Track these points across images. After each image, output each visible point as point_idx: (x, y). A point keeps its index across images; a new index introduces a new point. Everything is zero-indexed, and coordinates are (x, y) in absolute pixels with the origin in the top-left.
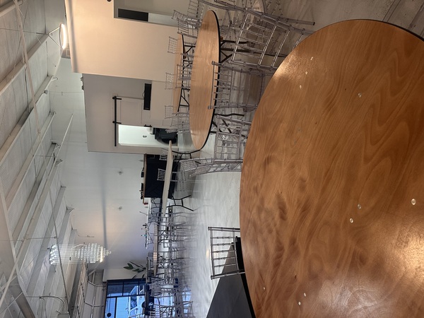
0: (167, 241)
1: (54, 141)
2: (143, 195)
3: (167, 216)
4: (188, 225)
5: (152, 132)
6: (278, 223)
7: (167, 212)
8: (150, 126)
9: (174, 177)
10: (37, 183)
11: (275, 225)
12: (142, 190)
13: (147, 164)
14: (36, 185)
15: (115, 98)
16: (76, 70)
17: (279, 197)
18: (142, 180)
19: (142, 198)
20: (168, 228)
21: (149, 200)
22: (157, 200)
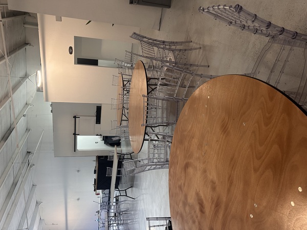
0: (115, 225)
1: (29, 151)
2: (96, 188)
3: (114, 204)
4: (131, 211)
5: (102, 139)
6: (199, 215)
7: (115, 201)
8: (101, 135)
9: (119, 172)
10: (14, 184)
11: (197, 217)
12: (95, 184)
13: (99, 163)
14: (14, 186)
15: (75, 117)
16: (47, 100)
17: (197, 194)
18: (95, 176)
19: (95, 191)
20: (115, 214)
21: (100, 191)
22: (107, 191)
